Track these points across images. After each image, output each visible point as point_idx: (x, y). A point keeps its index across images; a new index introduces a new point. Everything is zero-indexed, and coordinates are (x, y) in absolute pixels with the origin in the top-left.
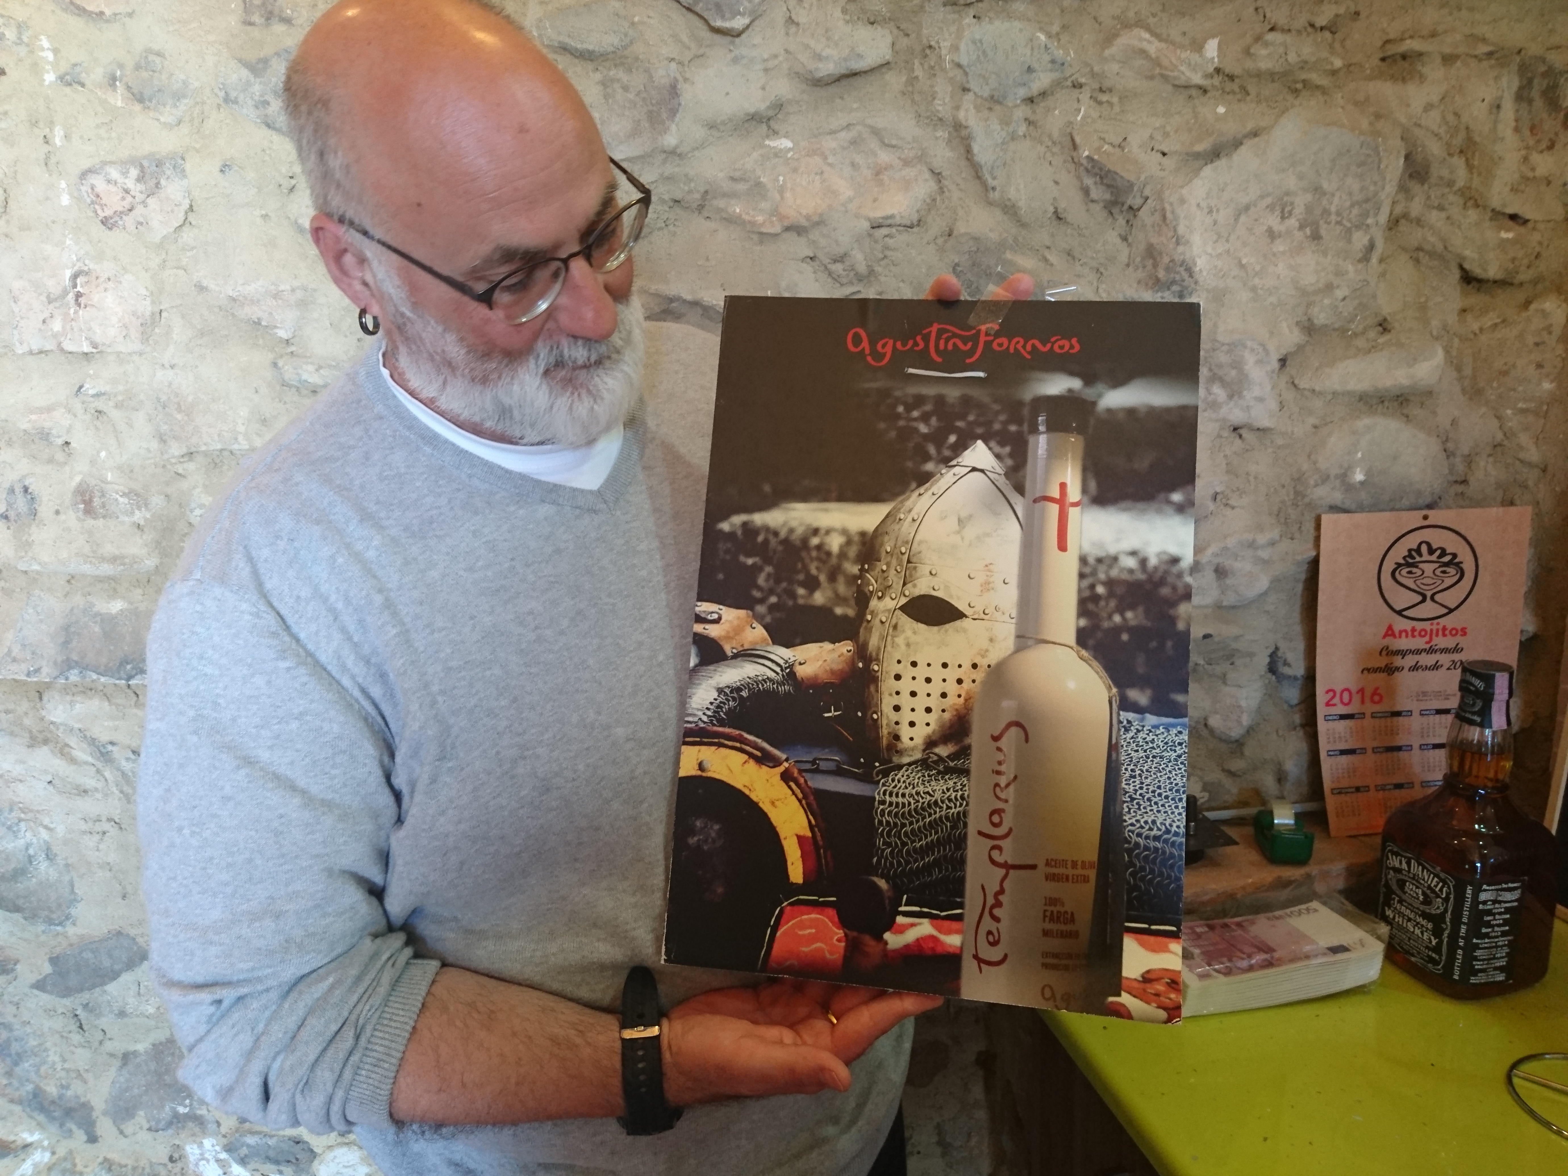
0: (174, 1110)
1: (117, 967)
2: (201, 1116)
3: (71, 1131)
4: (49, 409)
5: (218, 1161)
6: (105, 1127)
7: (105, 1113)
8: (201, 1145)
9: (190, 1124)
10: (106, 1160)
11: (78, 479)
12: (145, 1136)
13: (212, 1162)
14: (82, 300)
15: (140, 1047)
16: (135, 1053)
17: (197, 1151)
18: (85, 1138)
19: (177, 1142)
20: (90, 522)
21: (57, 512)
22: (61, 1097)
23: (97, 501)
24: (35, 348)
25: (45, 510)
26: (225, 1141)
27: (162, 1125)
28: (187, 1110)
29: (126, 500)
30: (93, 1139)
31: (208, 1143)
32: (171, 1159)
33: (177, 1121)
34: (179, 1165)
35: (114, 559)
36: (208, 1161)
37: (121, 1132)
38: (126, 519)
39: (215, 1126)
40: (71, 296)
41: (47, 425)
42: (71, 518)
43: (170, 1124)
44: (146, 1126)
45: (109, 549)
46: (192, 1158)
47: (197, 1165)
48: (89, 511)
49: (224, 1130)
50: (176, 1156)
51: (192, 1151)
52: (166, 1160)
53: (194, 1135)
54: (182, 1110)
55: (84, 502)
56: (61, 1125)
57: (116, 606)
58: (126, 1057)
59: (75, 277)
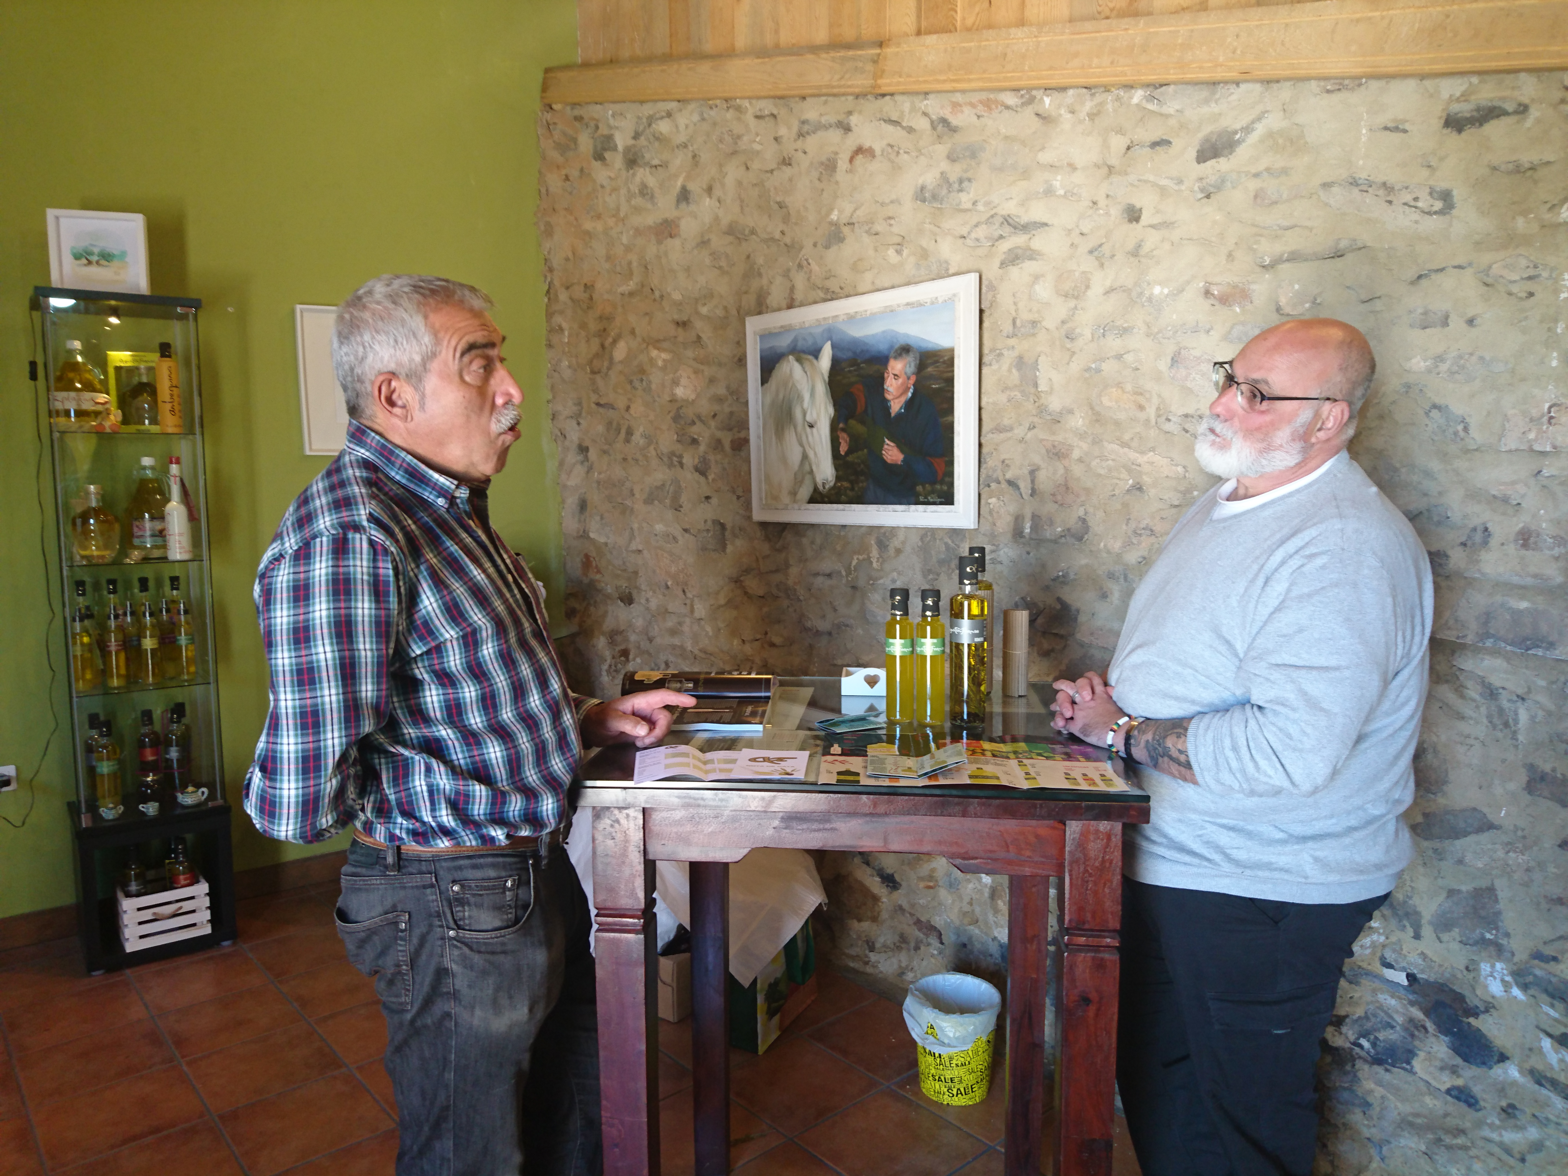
0: (1482, 934)
1: (1469, 829)
2: (1502, 945)
3: (1405, 926)
4: (1514, 483)
5: (1502, 980)
6: (1427, 931)
7: (1430, 923)
8: (1493, 966)
9: (1492, 948)
10: (1422, 953)
11: (1521, 525)
12: (1455, 946)
13: (1498, 980)
14: (1553, 421)
15: (1464, 888)
16: (1459, 891)
17: (1489, 969)
18: (1412, 934)
19: (1475, 958)
20: (1523, 552)
21: (1503, 544)
22: (1405, 902)
23: (1532, 540)
24: (1513, 447)
25: (1494, 542)
26: (1515, 968)
27: (1471, 942)
28: (1492, 937)
29: (1551, 540)
30: (1417, 936)
31: (1499, 966)
32: (1467, 968)
33: (1483, 942)
34: (1472, 975)
35: (1535, 576)
36: (1495, 978)
37: (1439, 938)
38: (1547, 552)
39: (1509, 955)
40: (1545, 419)
41: (1509, 492)
42: (1511, 549)
43: (1476, 943)
44: (1459, 939)
45: (1532, 569)
46: (1483, 973)
47: (1486, 978)
48: (1525, 545)
49: (1516, 959)
50: (1471, 968)
51: (1485, 968)
52: (1462, 967)
53: (1490, 957)
54: (1488, 936)
55: (1524, 540)
56: (1400, 921)
57: (1524, 605)
58: (1451, 893)
59: (1550, 407)
